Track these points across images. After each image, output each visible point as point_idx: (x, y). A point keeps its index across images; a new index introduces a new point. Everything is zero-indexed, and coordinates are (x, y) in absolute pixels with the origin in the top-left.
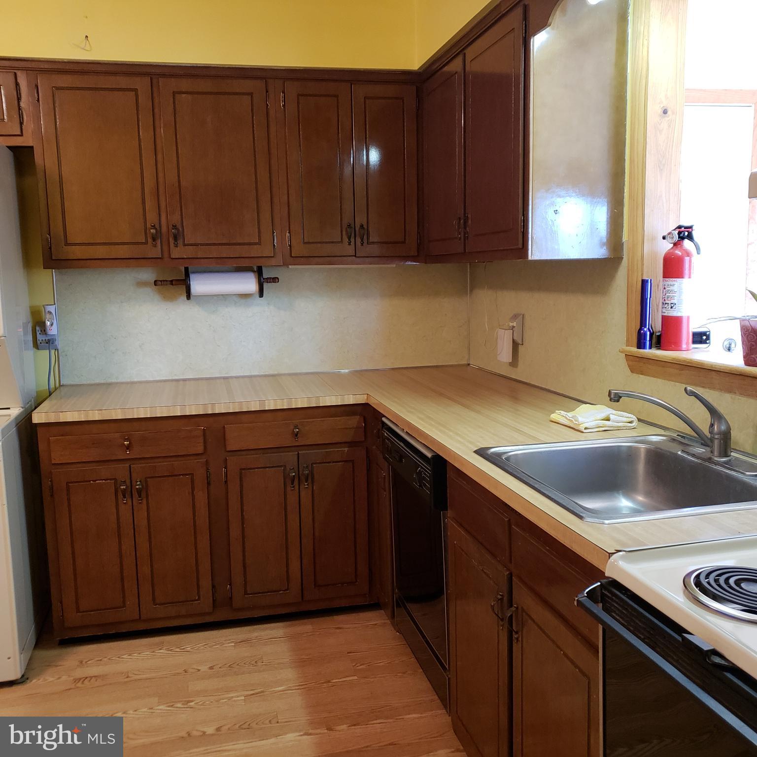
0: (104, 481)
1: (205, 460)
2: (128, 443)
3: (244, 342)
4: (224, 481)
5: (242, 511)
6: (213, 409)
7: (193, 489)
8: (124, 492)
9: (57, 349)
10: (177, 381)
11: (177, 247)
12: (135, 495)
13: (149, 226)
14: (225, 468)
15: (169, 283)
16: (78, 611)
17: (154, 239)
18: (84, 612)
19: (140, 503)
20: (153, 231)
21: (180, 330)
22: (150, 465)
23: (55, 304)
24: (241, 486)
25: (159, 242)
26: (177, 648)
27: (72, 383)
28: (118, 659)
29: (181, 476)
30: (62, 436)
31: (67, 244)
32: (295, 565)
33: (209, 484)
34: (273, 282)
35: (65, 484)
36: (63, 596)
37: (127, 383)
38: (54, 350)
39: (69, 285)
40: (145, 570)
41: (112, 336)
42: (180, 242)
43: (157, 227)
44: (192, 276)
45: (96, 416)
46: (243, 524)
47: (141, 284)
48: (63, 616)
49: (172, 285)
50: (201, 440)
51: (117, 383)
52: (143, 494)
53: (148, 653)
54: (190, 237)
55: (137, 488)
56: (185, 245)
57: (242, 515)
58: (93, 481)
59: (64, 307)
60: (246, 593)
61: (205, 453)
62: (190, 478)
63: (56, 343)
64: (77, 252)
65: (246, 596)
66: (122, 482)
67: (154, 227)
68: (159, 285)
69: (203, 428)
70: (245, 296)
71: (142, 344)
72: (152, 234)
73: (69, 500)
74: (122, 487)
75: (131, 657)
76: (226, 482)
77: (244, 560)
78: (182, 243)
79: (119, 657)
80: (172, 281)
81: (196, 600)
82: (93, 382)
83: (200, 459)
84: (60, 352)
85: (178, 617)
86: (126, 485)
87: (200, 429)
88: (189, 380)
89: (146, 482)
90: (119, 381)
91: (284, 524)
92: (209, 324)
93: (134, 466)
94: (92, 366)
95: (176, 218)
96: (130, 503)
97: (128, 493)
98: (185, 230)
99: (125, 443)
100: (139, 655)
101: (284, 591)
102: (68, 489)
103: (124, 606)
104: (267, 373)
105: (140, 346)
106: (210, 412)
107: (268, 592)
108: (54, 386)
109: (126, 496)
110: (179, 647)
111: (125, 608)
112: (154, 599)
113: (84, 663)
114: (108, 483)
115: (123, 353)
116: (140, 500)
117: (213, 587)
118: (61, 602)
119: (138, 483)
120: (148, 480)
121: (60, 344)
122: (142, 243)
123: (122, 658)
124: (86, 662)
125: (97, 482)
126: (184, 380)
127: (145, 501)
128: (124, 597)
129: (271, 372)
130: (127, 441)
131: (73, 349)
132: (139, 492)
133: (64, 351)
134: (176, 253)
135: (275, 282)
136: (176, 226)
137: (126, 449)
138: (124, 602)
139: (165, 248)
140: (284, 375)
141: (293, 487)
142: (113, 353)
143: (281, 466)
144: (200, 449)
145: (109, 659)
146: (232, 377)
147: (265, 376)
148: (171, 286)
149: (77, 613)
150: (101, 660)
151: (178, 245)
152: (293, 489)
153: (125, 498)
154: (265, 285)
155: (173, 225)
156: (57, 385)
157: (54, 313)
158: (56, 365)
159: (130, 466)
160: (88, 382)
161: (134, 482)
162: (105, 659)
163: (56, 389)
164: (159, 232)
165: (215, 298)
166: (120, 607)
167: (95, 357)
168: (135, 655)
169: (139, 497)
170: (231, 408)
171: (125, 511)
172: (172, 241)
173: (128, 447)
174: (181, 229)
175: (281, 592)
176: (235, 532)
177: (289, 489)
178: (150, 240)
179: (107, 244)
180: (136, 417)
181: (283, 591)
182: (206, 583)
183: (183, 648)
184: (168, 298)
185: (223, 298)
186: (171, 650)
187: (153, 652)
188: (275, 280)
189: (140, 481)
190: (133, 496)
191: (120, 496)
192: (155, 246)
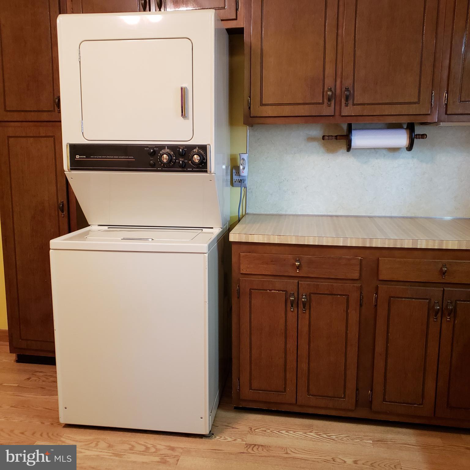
0: (277, 291)
1: (360, 285)
2: (299, 263)
3: (388, 188)
4: (374, 304)
5: (388, 332)
6: (370, 243)
7: (347, 308)
8: (292, 302)
9: (245, 187)
10: (331, 216)
11: (347, 106)
12: (301, 306)
13: (326, 89)
14: (376, 294)
15: (334, 137)
16: (251, 389)
17: (329, 100)
18: (254, 390)
19: (304, 313)
20: (329, 93)
21: (337, 176)
22: (314, 283)
23: (247, 153)
24: (389, 310)
25: (333, 102)
26: (324, 434)
27: (254, 213)
28: (278, 433)
29: (339, 296)
30: (250, 252)
31: (262, 104)
32: (430, 385)
33: (361, 305)
34: (422, 138)
35: (249, 290)
36: (241, 375)
37: (294, 215)
38: (244, 188)
39: (258, 139)
40: (304, 366)
41: (285, 179)
42: (350, 102)
43: (333, 90)
44: (353, 132)
45: (276, 240)
46: (387, 342)
47: (311, 139)
48: (239, 390)
49: (337, 139)
50: (358, 268)
51: (286, 215)
52: (307, 306)
53: (301, 433)
54: (358, 99)
55: (303, 301)
56: (354, 105)
57: (387, 336)
58: (269, 290)
59: (253, 156)
60: (384, 400)
61: (360, 279)
62: (346, 298)
63: (246, 182)
64: (269, 111)
65: (384, 402)
66: (291, 294)
67: (330, 90)
68: (326, 139)
69: (360, 258)
70: (394, 150)
71: (307, 186)
72: (329, 95)
73: (250, 302)
74: (292, 298)
75: (288, 434)
76: (376, 306)
77: (385, 373)
78: (351, 103)
79: (279, 432)
80: (336, 136)
81: (342, 398)
82: (268, 213)
83: (356, 284)
84: (247, 189)
85: (326, 408)
86: (294, 297)
87: (358, 259)
88: (341, 216)
89: (310, 296)
90: (287, 213)
91: (424, 349)
92: (361, 173)
93: (301, 282)
94: (269, 200)
95: (348, 83)
96: (296, 312)
97: (296, 303)
98: (355, 93)
99: (297, 263)
100: (294, 433)
101: (419, 405)
102: (250, 294)
103: (285, 391)
104: (405, 215)
105: (305, 188)
106: (368, 245)
107: (404, 403)
108: (241, 214)
109: (294, 306)
110: (326, 434)
111: (285, 393)
112: (308, 391)
113: (253, 430)
114: (280, 293)
115: (292, 192)
116: (304, 310)
117: (357, 389)
118: (239, 379)
119: (304, 297)
120: (312, 295)
121: (248, 183)
122: (319, 103)
123: (281, 433)
124: (254, 430)
125: (272, 291)
126: (337, 216)
127: (307, 312)
128: (285, 384)
129: (409, 215)
130: (298, 262)
131: (257, 187)
132: (304, 304)
133: (250, 189)
134: (346, 111)
135: (424, 138)
136: (348, 89)
137: (296, 268)
138: (285, 388)
139: (338, 108)
140: (421, 218)
141: (436, 319)
142: (285, 192)
143: (427, 299)
144: (356, 275)
145: (271, 431)
146: (375, 217)
147: (403, 217)
148: (335, 140)
149: (250, 390)
150: (265, 431)
151: (349, 105)
152: (435, 320)
153: (293, 307)
154: (416, 141)
155: (346, 88)
156: (244, 213)
157: (246, 159)
158: (244, 199)
159: (298, 282)
160: (265, 213)
161: (300, 296)
162: (269, 431)
163: (243, 216)
164: (334, 94)
165: (368, 151)
166: (282, 392)
167: (272, 194)
168: (291, 432)
169: (304, 308)
170: (387, 243)
171: (292, 316)
172: (343, 101)
173: (298, 267)
174: (352, 92)
175: (416, 405)
176: (380, 348)
177: (431, 319)
178: (326, 101)
179: (292, 104)
180: (306, 243)
181: (417, 404)
182: (351, 385)
183: (329, 435)
184: (331, 150)
185: (375, 150)
186: (319, 435)
187: (305, 433)
188: (423, 136)
189: (305, 295)
190: (299, 306)
191: (289, 305)
192: (329, 106)
